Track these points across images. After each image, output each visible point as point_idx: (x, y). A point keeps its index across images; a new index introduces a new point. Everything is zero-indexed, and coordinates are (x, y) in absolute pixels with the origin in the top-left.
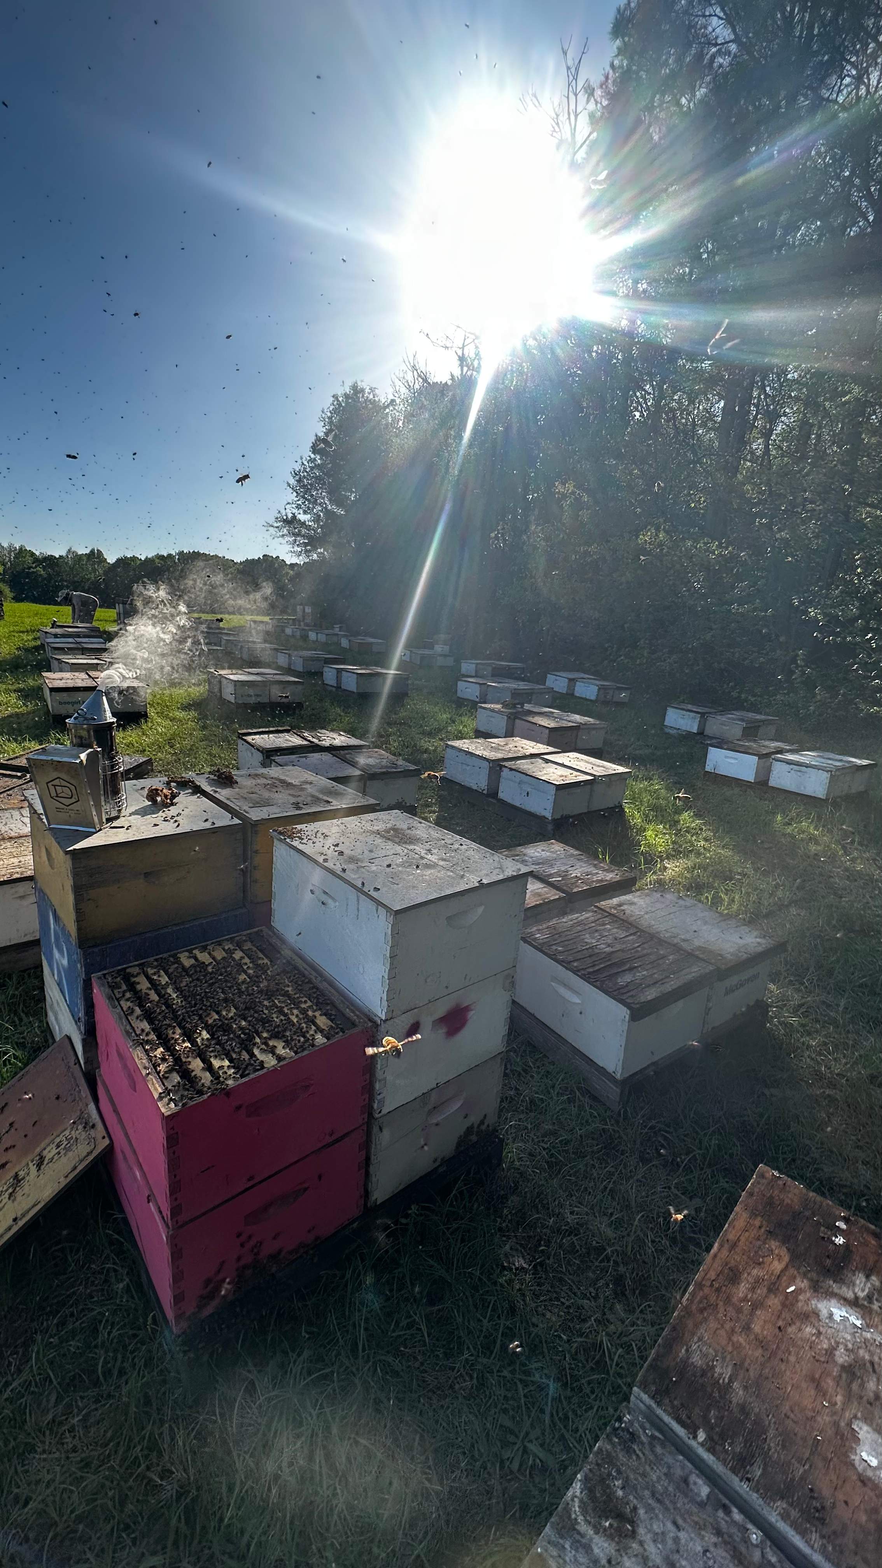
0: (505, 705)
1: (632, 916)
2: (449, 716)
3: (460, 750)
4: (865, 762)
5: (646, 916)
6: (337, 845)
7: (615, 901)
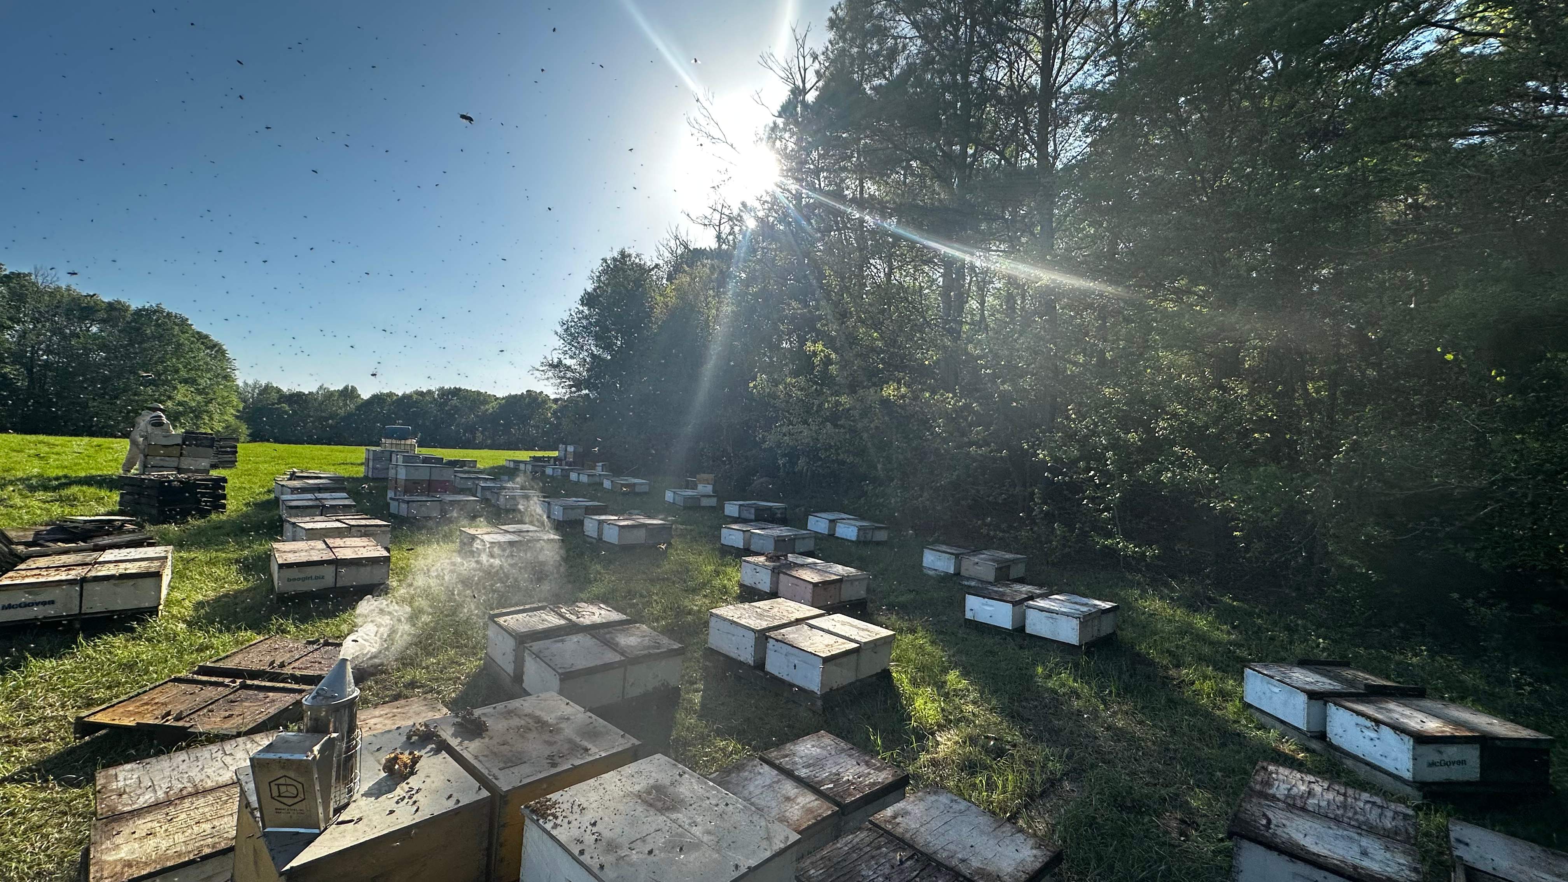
0: (769, 559)
1: (907, 831)
2: (713, 568)
3: (725, 619)
4: (1107, 605)
5: (922, 830)
6: (594, 824)
7: (889, 812)
